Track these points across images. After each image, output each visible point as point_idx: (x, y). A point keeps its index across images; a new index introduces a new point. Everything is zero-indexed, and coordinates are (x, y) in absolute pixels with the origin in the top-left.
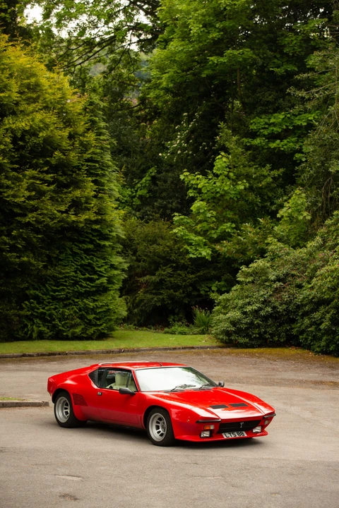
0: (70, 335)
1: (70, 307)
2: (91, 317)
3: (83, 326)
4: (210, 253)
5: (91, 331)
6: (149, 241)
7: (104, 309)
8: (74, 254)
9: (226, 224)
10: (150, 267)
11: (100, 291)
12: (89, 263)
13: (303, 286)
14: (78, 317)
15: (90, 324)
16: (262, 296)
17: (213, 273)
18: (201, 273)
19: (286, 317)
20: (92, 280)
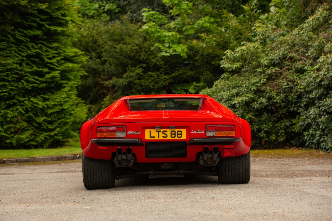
0: (14, 141)
1: (15, 108)
2: (41, 119)
3: (31, 132)
4: (186, 50)
5: (42, 137)
6: (115, 40)
7: (56, 109)
8: (18, 42)
9: (203, 19)
10: (117, 70)
11: (52, 88)
12: (37, 53)
13: (306, 71)
14: (25, 120)
15: (40, 128)
16: (253, 84)
17: (189, 73)
18: (176, 74)
19: (285, 110)
20: (41, 75)
